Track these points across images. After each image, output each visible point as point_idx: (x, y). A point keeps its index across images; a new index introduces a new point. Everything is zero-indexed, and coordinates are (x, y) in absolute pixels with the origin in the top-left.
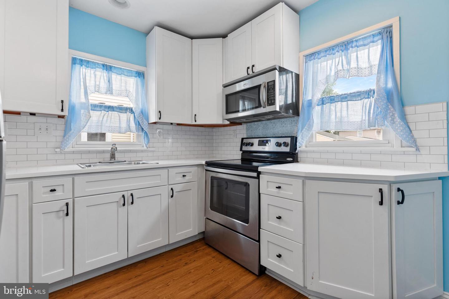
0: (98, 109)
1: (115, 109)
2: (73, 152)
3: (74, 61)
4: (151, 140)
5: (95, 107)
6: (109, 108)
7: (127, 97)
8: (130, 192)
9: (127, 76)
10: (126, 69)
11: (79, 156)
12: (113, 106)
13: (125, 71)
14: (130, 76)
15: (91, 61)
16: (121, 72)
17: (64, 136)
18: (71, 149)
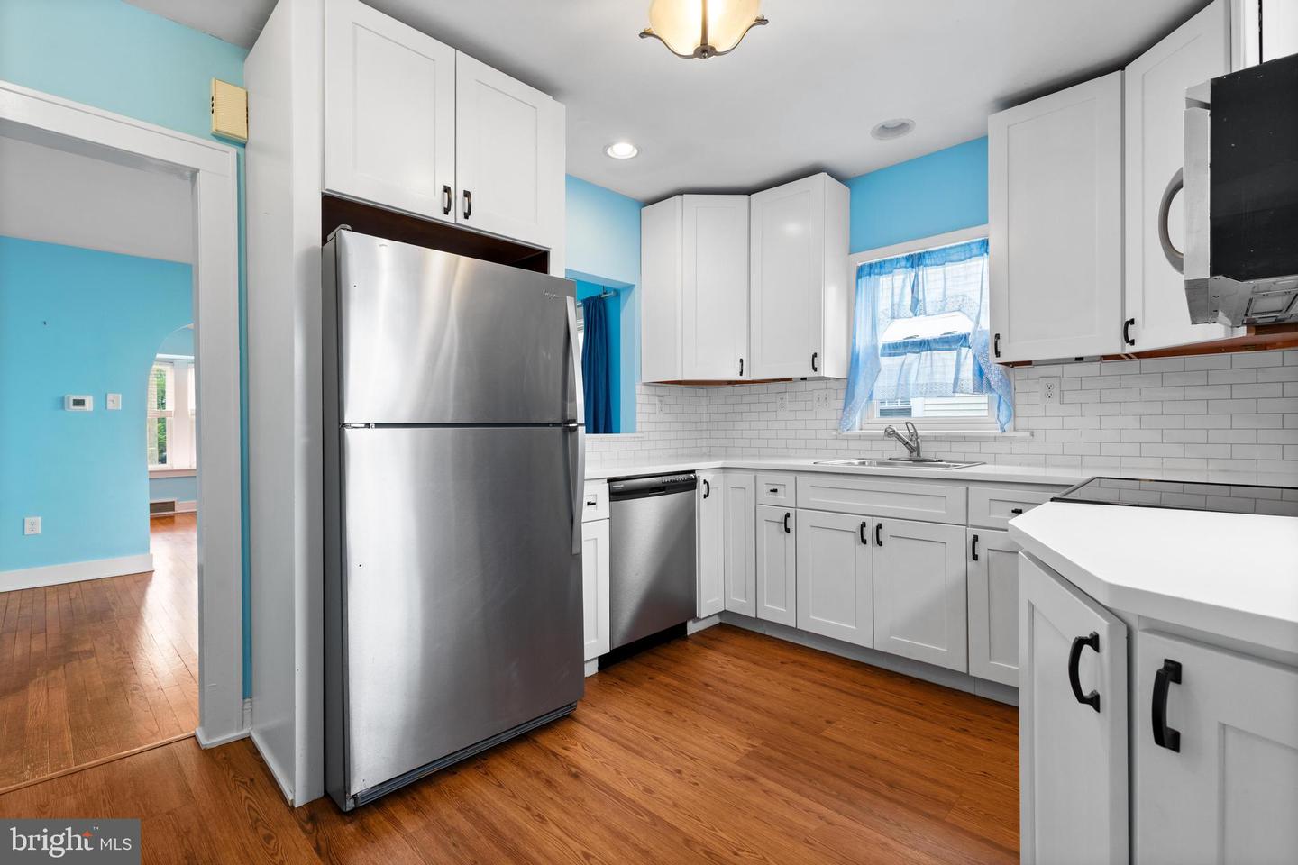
0: (902, 350)
1: (933, 345)
2: (860, 438)
3: (861, 272)
4: (1020, 411)
5: (895, 349)
6: (921, 344)
7: (959, 310)
8: (877, 521)
9: (961, 261)
10: (956, 247)
11: (867, 444)
12: (928, 341)
13: (952, 251)
14: (965, 259)
15: (884, 261)
16: (943, 257)
17: (844, 410)
18: (856, 431)
